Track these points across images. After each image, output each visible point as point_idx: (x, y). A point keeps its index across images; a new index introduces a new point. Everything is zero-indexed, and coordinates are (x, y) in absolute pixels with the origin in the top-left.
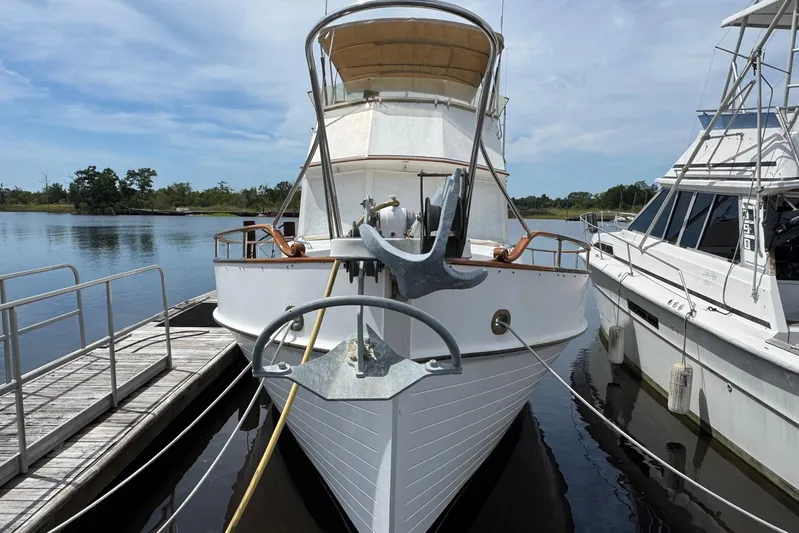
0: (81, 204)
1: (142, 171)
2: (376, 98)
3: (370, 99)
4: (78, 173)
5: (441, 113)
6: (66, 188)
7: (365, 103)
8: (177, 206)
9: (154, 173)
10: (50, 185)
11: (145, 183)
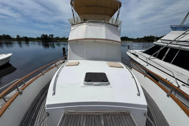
0: (43, 40)
1: (52, 35)
2: (87, 21)
3: (85, 21)
4: (41, 35)
5: (104, 26)
6: (40, 37)
7: (84, 23)
8: (57, 40)
9: (53, 35)
10: (37, 37)
11: (52, 37)
